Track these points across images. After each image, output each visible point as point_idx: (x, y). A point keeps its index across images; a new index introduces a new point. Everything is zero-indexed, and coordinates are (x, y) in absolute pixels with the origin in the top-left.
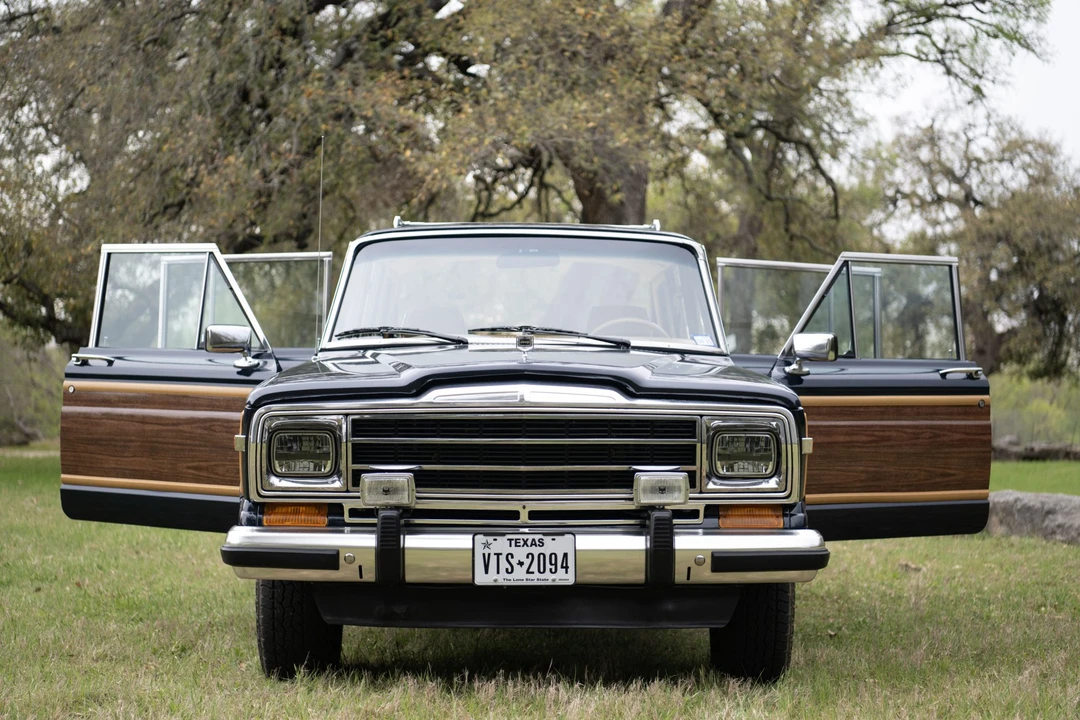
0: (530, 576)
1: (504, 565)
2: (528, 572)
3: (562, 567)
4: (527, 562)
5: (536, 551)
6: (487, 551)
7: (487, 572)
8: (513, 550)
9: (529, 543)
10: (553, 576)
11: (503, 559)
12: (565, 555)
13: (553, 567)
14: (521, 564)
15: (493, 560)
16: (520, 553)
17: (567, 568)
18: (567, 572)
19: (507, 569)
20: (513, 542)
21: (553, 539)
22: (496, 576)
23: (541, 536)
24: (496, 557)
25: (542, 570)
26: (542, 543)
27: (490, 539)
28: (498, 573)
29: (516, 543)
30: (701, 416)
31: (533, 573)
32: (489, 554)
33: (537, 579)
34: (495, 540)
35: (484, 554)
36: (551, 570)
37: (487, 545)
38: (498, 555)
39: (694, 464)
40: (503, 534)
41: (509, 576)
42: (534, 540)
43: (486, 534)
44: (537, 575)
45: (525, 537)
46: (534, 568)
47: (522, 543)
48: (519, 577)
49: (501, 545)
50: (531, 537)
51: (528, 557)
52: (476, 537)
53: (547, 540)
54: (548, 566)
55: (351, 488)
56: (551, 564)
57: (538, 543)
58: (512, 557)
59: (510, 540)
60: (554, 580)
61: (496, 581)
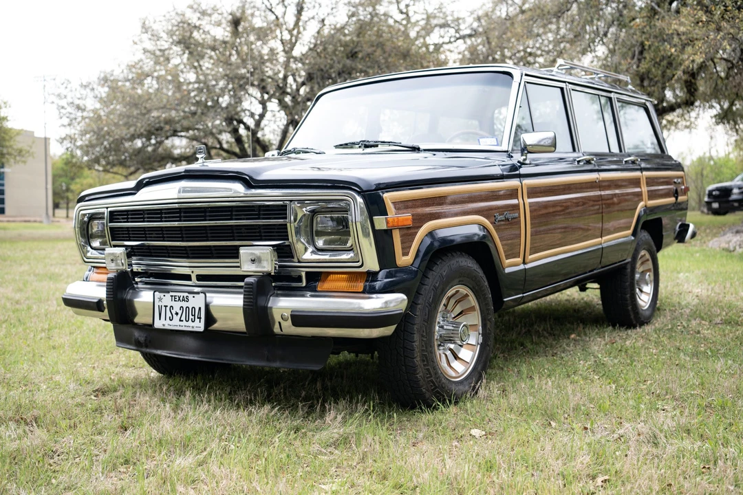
0: (181, 323)
1: (169, 314)
2: (180, 320)
3: (198, 318)
4: (180, 312)
5: (184, 304)
6: (160, 304)
8: (173, 303)
9: (181, 299)
10: (193, 324)
11: (168, 308)
12: (200, 308)
13: (193, 317)
14: (177, 314)
17: (200, 318)
27: (162, 295)
37: (160, 299)
38: (166, 306)
41: (171, 323)
44: (184, 323)
49: (167, 299)
53: (191, 296)
54: (191, 317)
59: (172, 296)
60: (193, 327)
61: (164, 325)
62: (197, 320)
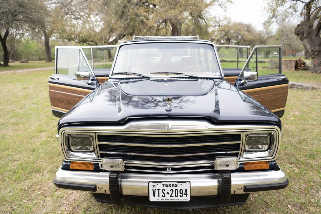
0: (172, 198)
1: (161, 194)
3: (185, 194)
4: (171, 193)
5: (174, 188)
6: (154, 189)
7: (154, 196)
8: (165, 188)
9: (171, 185)
12: (186, 190)
13: (181, 195)
14: (168, 193)
15: (157, 192)
16: (168, 189)
17: (187, 195)
18: (187, 196)
19: (162, 195)
20: (165, 185)
21: (181, 184)
22: (158, 198)
23: (176, 183)
24: (158, 190)
25: (177, 196)
26: (176, 186)
27: (155, 184)
28: (159, 196)
29: (166, 185)
30: (243, 132)
31: (173, 197)
32: (155, 190)
33: (174, 199)
34: (157, 184)
35: (153, 190)
36: (180, 195)
37: (154, 186)
39: (238, 150)
40: (161, 182)
42: (173, 184)
43: (154, 182)
44: (174, 197)
45: (170, 183)
46: (173, 195)
47: (168, 185)
48: (167, 198)
50: (172, 183)
51: (171, 191)
52: (150, 183)
54: (179, 194)
55: (100, 158)
56: (180, 193)
57: (175, 185)
58: (165, 191)
59: (164, 184)
62: (184, 196)
